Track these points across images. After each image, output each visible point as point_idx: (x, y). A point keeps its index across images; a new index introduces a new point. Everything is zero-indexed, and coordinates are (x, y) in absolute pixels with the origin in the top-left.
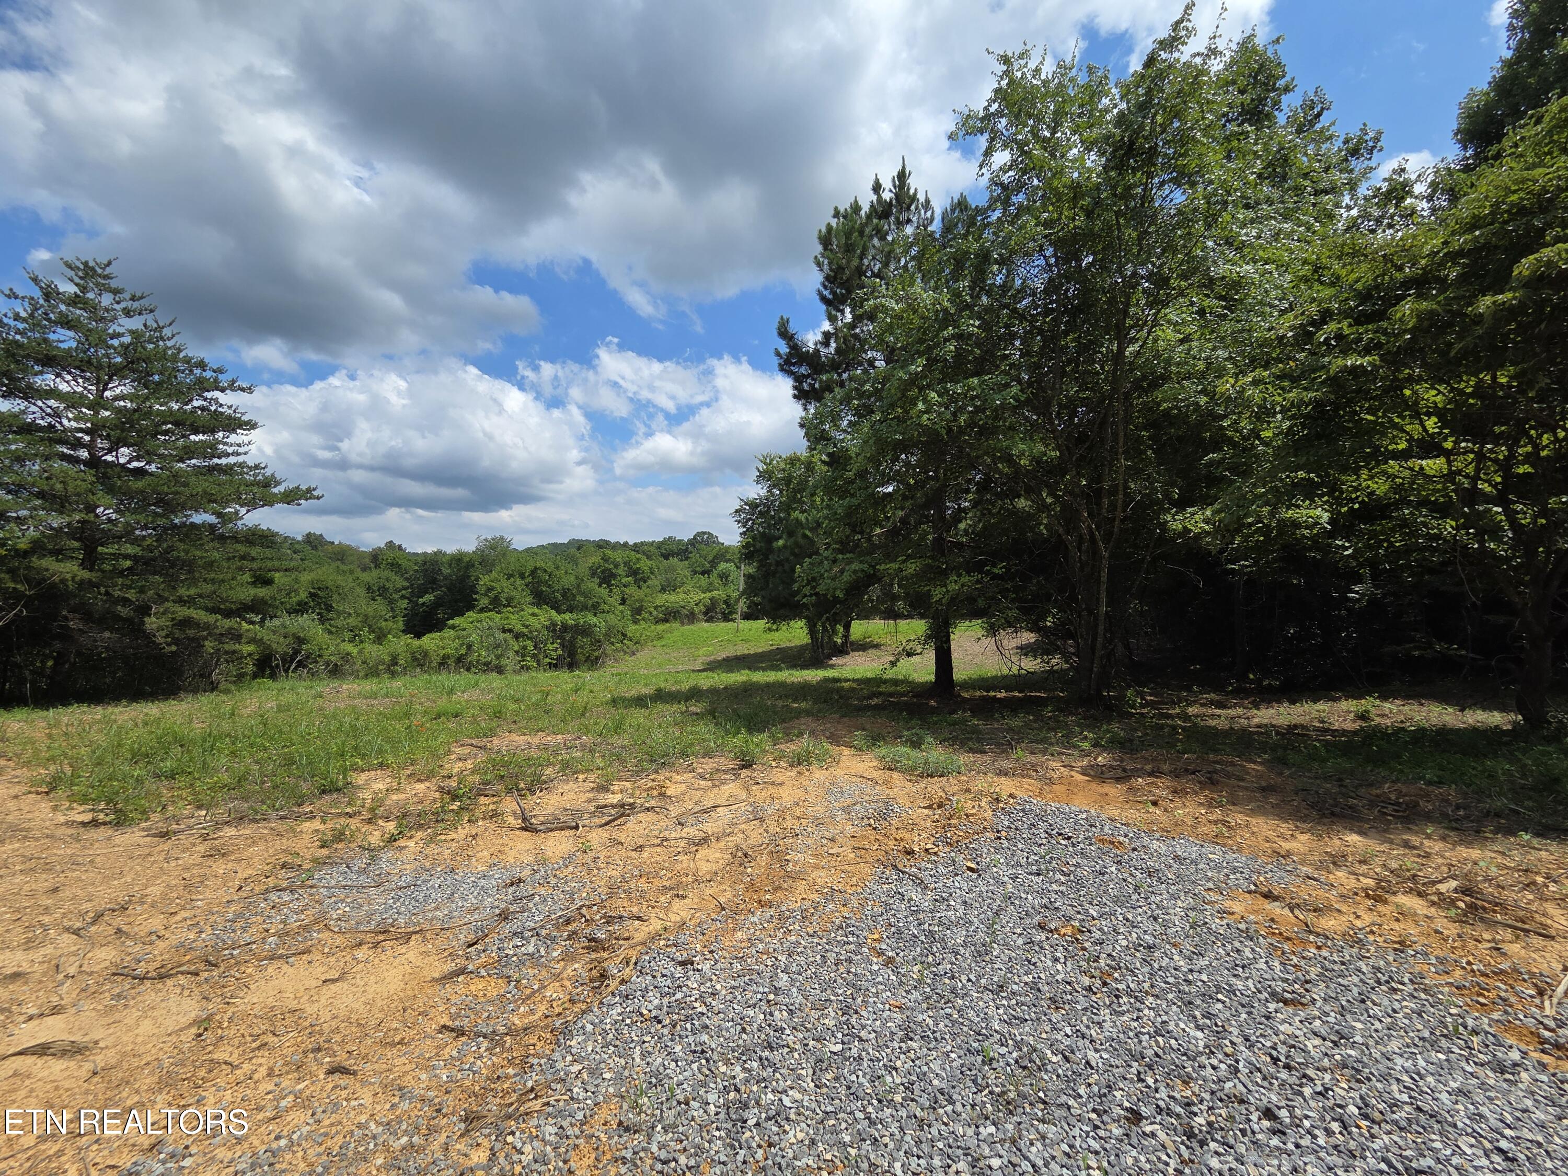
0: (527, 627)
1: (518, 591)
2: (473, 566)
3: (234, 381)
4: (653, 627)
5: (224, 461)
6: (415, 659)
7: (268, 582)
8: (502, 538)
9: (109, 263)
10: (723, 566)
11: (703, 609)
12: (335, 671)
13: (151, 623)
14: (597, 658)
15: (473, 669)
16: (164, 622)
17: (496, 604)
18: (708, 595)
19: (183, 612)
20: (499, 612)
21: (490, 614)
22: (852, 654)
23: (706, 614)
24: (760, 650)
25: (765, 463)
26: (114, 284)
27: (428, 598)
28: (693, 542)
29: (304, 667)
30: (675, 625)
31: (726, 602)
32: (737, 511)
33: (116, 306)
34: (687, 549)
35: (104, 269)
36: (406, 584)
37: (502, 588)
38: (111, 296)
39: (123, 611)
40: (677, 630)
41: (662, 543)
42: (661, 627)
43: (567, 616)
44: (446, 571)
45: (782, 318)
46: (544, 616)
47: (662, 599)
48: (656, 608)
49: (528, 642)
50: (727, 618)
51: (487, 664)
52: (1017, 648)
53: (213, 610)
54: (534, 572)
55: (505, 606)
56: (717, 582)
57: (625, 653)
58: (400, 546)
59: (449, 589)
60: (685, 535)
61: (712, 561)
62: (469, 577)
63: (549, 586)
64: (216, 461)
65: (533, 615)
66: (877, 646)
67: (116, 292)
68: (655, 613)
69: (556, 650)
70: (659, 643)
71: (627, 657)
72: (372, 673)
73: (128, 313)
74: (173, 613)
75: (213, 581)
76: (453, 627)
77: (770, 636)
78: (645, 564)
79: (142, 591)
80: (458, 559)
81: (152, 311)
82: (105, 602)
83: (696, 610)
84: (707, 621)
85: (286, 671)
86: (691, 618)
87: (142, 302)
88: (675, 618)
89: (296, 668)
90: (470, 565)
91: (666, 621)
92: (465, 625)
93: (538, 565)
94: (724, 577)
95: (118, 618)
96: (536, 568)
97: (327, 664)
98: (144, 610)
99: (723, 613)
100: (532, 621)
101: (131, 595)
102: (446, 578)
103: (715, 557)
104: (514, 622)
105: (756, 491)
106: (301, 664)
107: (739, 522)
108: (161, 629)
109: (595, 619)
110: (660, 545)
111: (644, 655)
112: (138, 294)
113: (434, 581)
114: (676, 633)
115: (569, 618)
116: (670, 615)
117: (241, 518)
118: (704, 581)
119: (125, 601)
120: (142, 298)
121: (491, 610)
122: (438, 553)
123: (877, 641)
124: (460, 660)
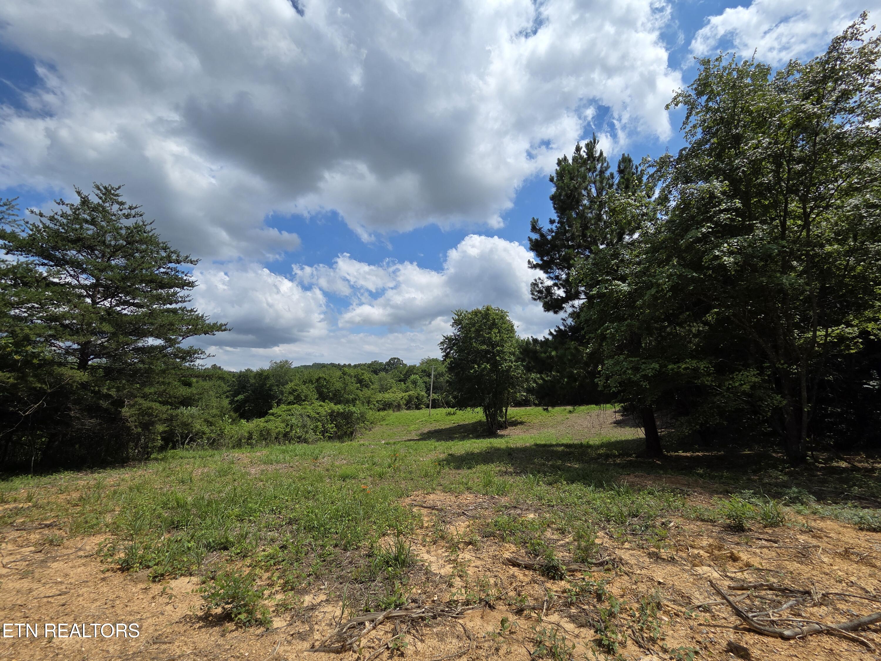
0: (318, 414)
1: (309, 391)
2: (269, 378)
3: (187, 257)
4: (378, 413)
5: (174, 306)
6: (261, 435)
7: (189, 384)
8: (287, 361)
9: (119, 187)
10: (413, 377)
11: (405, 402)
12: (214, 444)
13: (125, 411)
14: (352, 433)
15: (292, 441)
16: (133, 411)
17: (299, 400)
18: (407, 393)
19: (146, 404)
20: (300, 405)
21: (295, 406)
22: (509, 428)
23: (406, 405)
24: (448, 427)
25: (458, 315)
26: (120, 199)
27: (240, 397)
28: (389, 363)
29: (194, 441)
30: (391, 412)
31: (417, 398)
32: (442, 343)
33: (120, 212)
34: (385, 368)
35: (115, 191)
36: (229, 389)
37: (302, 390)
38: (118, 206)
39: (104, 404)
40: (392, 415)
41: (371, 364)
42: (382, 413)
43: (339, 406)
44: (252, 381)
45: (533, 218)
46: (329, 407)
47: (380, 396)
48: (377, 402)
49: (319, 423)
50: (418, 408)
51: (299, 437)
52: (615, 423)
53: (164, 403)
54: (318, 380)
55: (304, 401)
56: (411, 387)
57: (366, 429)
58: (220, 367)
59: (253, 392)
60: (384, 360)
61: (405, 374)
62: (266, 385)
63: (328, 389)
64: (168, 306)
65: (320, 406)
66: (522, 423)
67: (122, 204)
68: (377, 405)
69: (332, 428)
70: (384, 423)
71: (367, 432)
72: (238, 445)
73: (127, 216)
74: (140, 405)
75: (163, 383)
76: (273, 414)
77: (450, 417)
78: (367, 376)
79: (118, 390)
80: (261, 375)
81: (141, 215)
82: (92, 397)
83: (401, 402)
84: (407, 409)
85: (183, 444)
86: (398, 407)
87: (136, 210)
88: (389, 408)
89: (189, 443)
90: (267, 377)
91: (384, 409)
92: (280, 413)
93: (321, 375)
94: (414, 383)
95: (99, 408)
96: (320, 378)
97: (208, 439)
98: (119, 403)
99: (416, 404)
100: (320, 410)
101: (113, 392)
102: (251, 385)
103: (407, 372)
104: (310, 411)
105: (451, 331)
106: (192, 440)
107: (442, 349)
108: (131, 416)
109: (354, 409)
110: (370, 366)
111: (377, 429)
112: (134, 206)
113: (244, 387)
114: (391, 417)
115: (339, 408)
116: (386, 406)
117: (179, 343)
118: (403, 385)
119: (108, 396)
120: (136, 208)
121: (294, 404)
122: (248, 370)
123: (519, 420)
124: (286, 435)
